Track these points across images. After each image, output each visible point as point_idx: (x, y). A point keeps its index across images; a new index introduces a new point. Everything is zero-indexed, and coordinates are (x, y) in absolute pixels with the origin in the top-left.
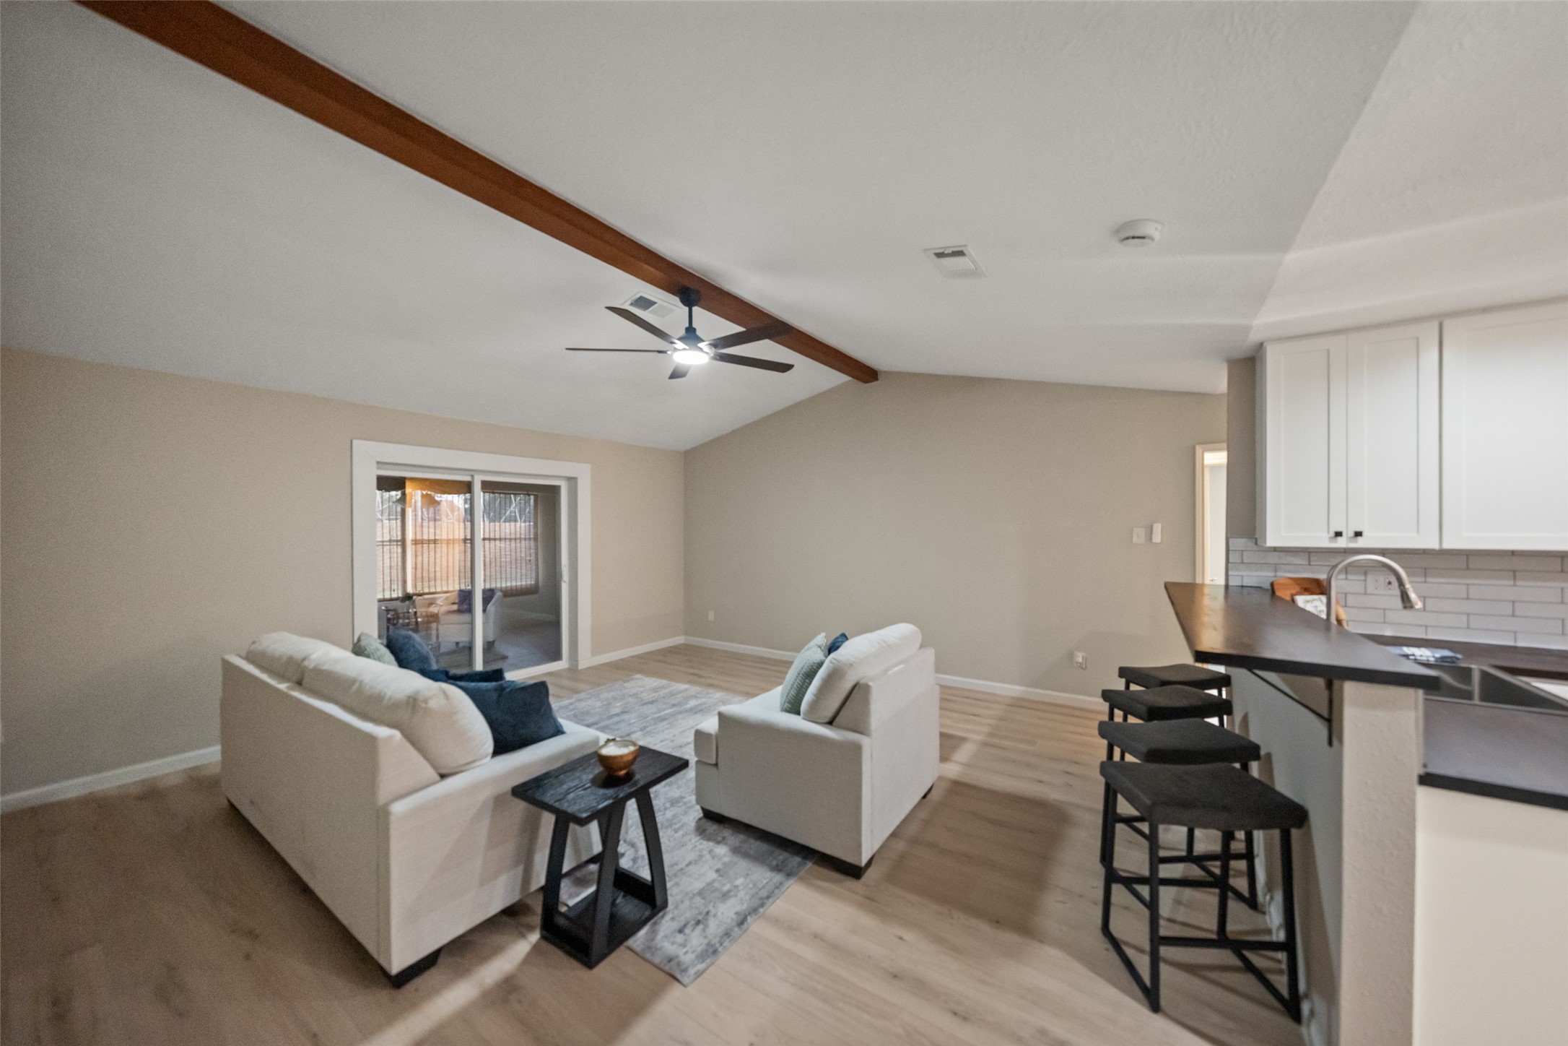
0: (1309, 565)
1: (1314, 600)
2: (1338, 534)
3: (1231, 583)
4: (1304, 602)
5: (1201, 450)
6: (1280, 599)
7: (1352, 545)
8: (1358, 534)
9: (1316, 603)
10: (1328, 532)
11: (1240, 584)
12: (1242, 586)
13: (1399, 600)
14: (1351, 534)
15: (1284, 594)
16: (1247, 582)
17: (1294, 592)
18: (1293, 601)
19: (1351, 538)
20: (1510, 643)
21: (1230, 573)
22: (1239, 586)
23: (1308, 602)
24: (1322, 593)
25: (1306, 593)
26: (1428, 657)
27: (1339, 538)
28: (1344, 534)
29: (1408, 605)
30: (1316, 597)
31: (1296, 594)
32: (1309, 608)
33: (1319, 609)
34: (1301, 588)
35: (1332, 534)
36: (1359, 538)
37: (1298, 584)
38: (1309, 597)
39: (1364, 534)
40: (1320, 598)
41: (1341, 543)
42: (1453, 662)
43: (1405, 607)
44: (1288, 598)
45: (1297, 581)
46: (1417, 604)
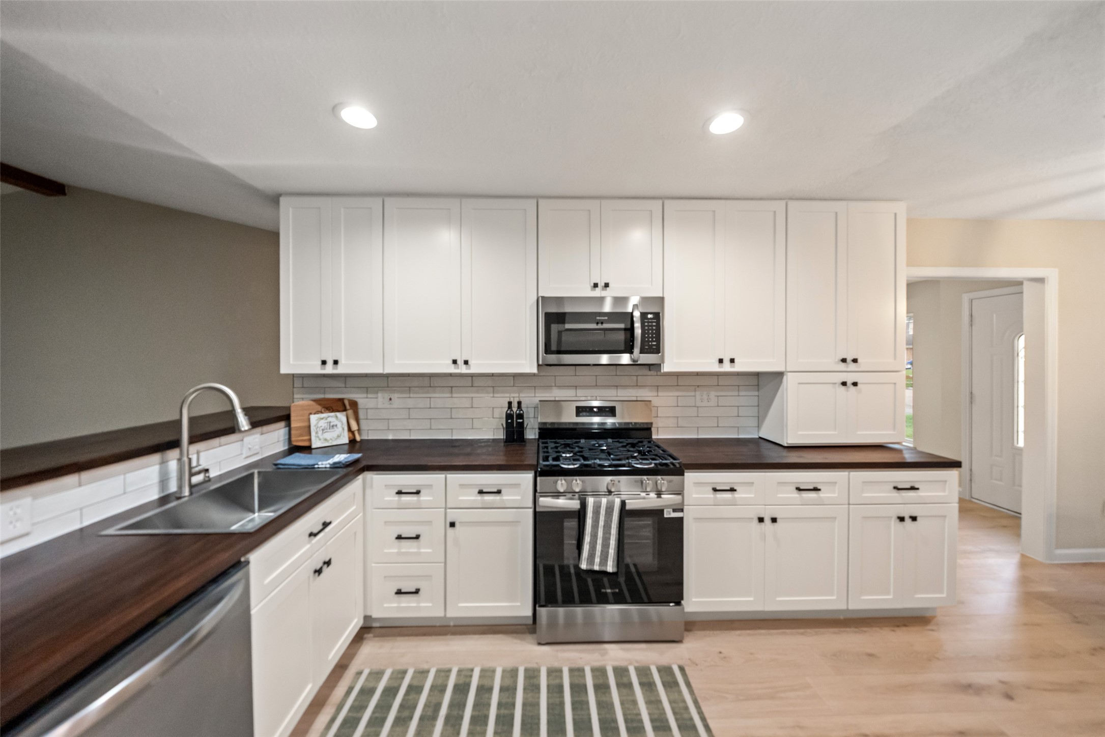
1: (329, 417)
2: (324, 362)
4: (317, 420)
7: (335, 372)
8: (336, 362)
9: (331, 419)
15: (300, 414)
17: (312, 411)
18: (309, 419)
19: (333, 365)
23: (322, 419)
24: (342, 411)
25: (327, 411)
27: (327, 366)
30: (332, 414)
31: (314, 414)
32: (322, 424)
33: (333, 424)
34: (326, 407)
36: (338, 365)
37: (324, 404)
38: (324, 415)
39: (341, 362)
40: (336, 415)
41: (329, 370)
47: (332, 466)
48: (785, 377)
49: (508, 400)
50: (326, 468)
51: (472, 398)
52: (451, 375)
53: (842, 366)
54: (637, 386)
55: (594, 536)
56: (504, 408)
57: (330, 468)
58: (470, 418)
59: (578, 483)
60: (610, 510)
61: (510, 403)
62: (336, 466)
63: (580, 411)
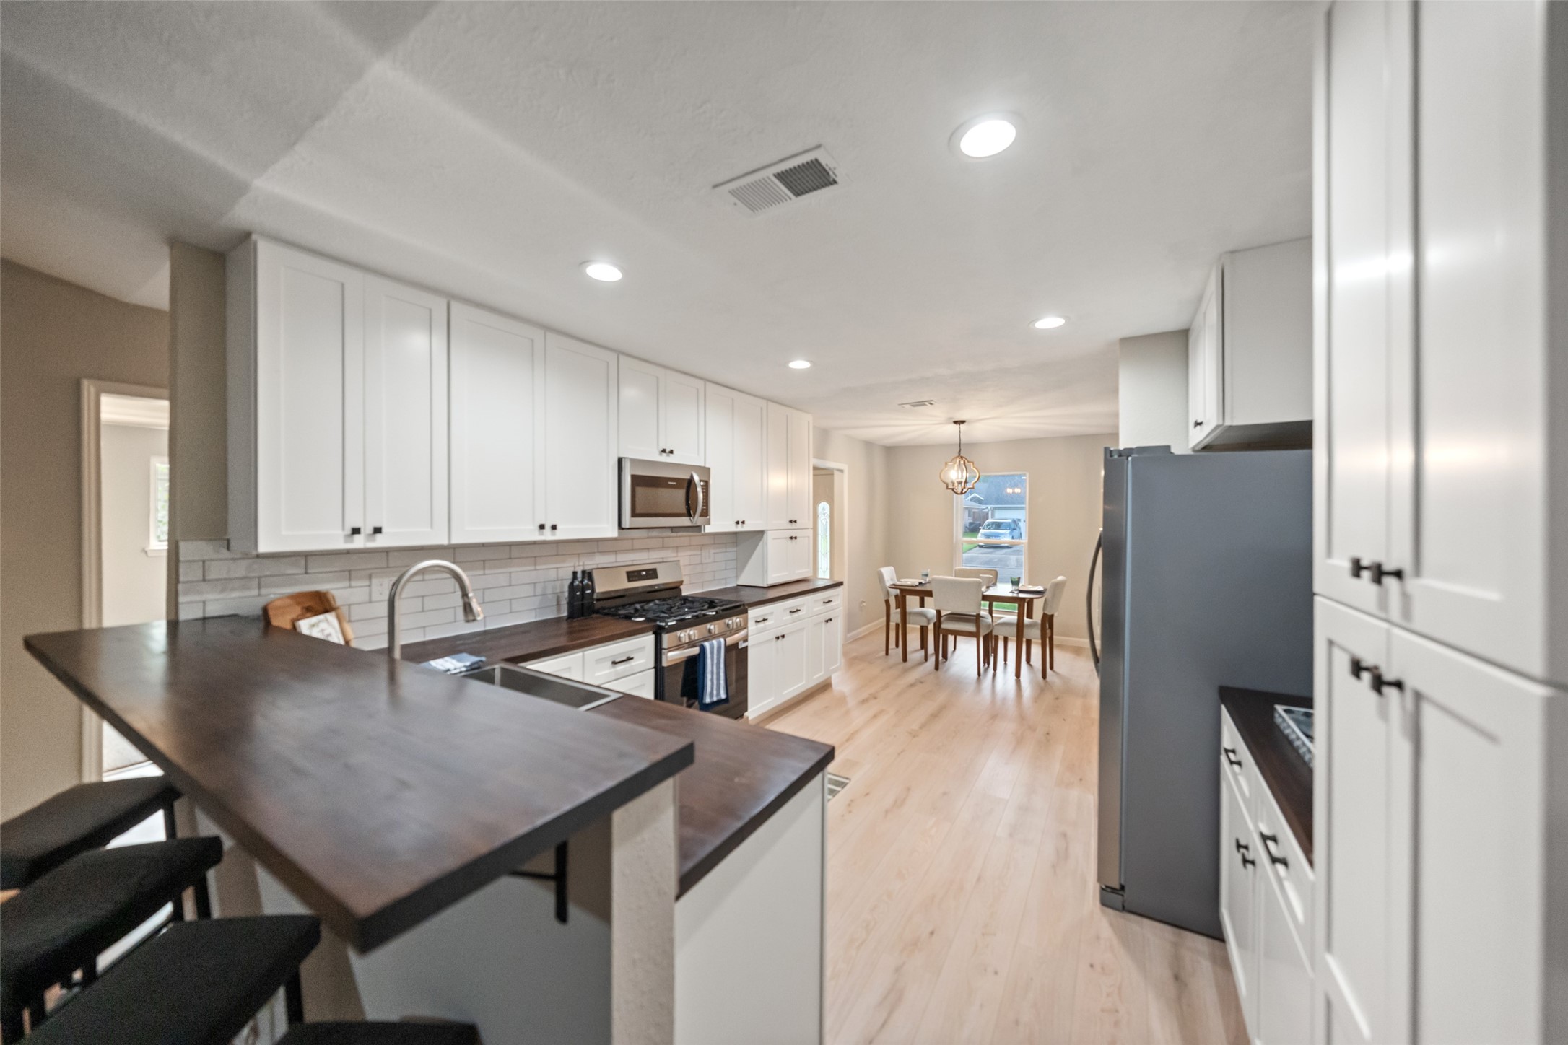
0: (306, 573)
1: (320, 621)
2: (356, 531)
3: (184, 615)
4: (309, 629)
5: (92, 390)
6: (279, 629)
7: (371, 545)
8: (378, 530)
9: (323, 625)
10: (343, 529)
11: (200, 615)
12: (204, 619)
13: (460, 611)
14: (370, 531)
15: (281, 621)
16: (214, 610)
17: (294, 616)
18: (294, 628)
19: (370, 535)
20: (482, 629)
21: (182, 599)
22: (197, 620)
23: (313, 626)
24: (326, 611)
25: (308, 614)
26: (460, 668)
27: (356, 537)
28: (362, 531)
29: (471, 618)
30: (321, 617)
31: (298, 619)
32: (316, 633)
33: (326, 632)
34: (303, 608)
35: (349, 531)
36: (378, 536)
37: (298, 604)
38: (314, 619)
39: (384, 530)
40: (326, 618)
41: (359, 542)
42: (479, 668)
43: (468, 621)
44: (289, 626)
45: (297, 598)
46: (479, 615)
47: (469, 668)
48: (765, 535)
49: (572, 570)
50: (461, 672)
51: (510, 573)
52: (535, 543)
53: (790, 526)
54: (663, 548)
55: (718, 668)
56: (565, 579)
57: (467, 671)
58: (507, 600)
59: (693, 633)
60: (719, 648)
61: (575, 574)
62: (473, 667)
63: (632, 576)
